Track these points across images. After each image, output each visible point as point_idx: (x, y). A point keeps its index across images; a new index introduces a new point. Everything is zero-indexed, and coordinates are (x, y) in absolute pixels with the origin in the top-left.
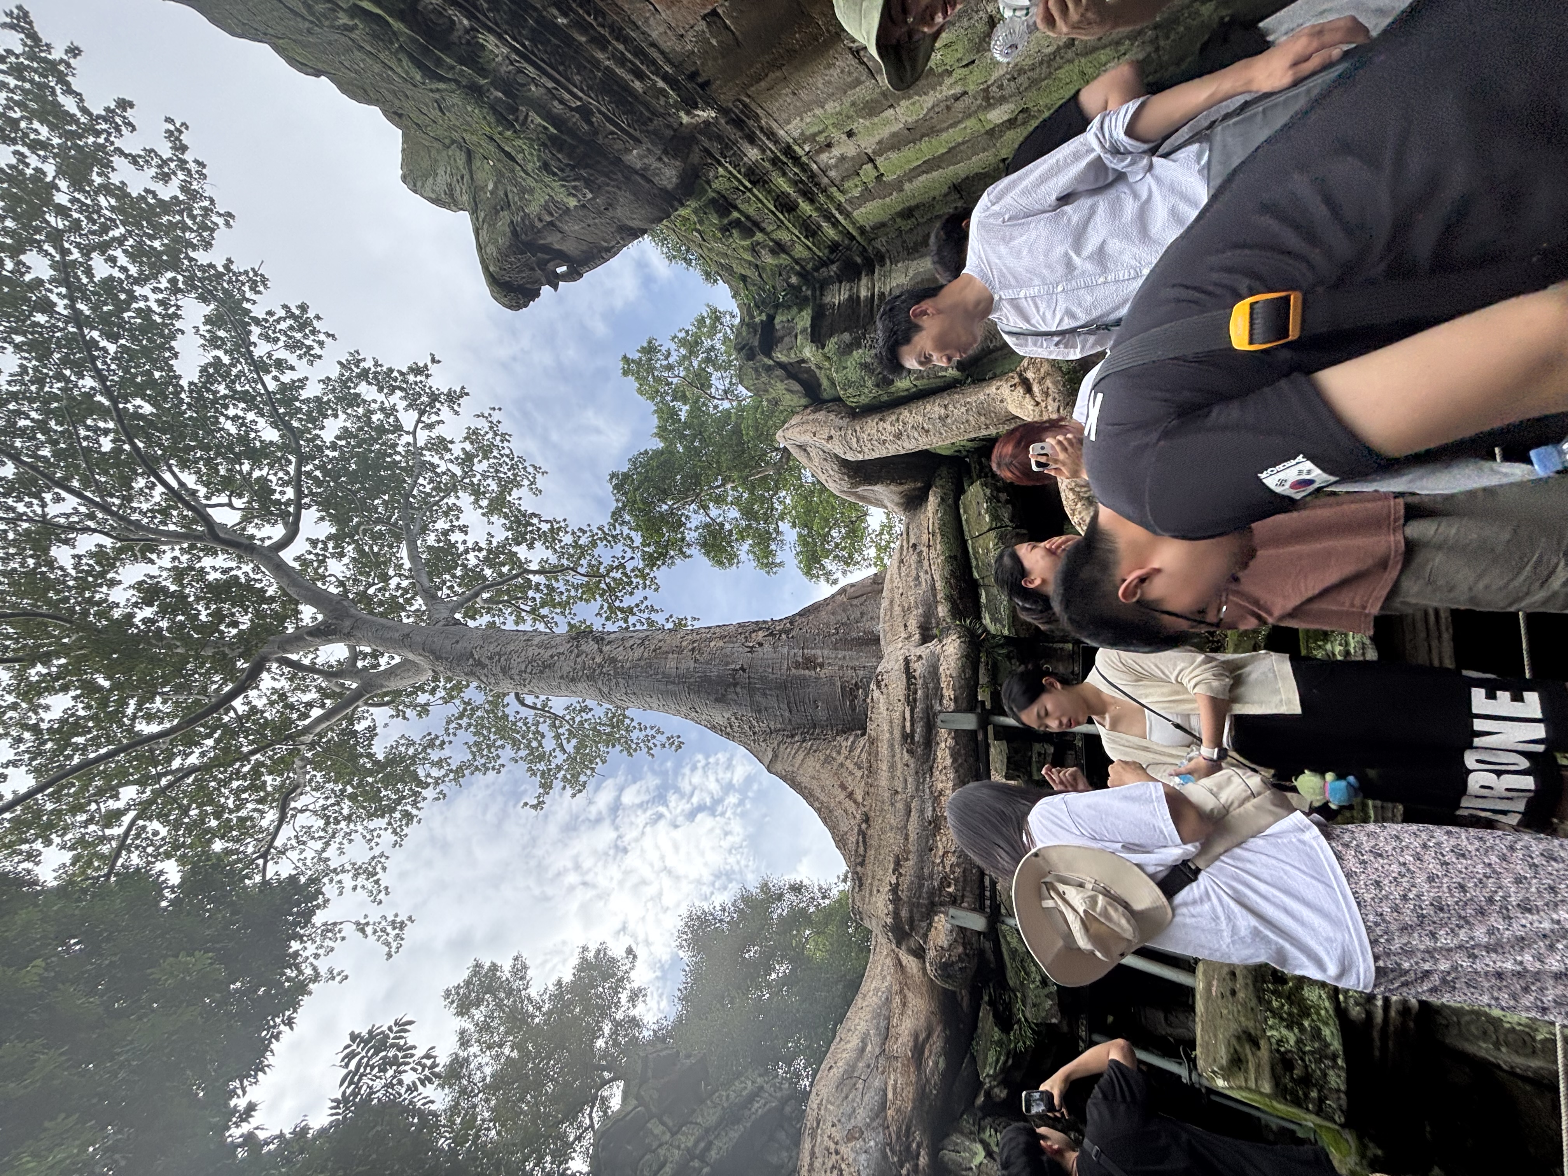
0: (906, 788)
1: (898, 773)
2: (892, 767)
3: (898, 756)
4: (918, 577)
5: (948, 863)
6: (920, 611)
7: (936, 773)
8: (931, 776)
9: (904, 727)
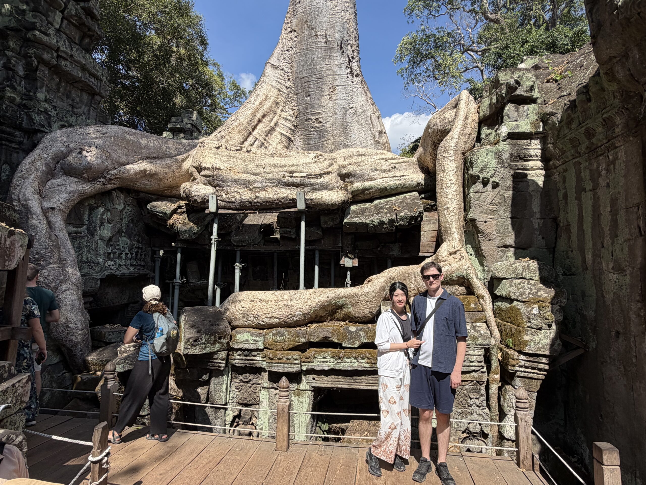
0: (267, 173)
1: (273, 169)
2: (275, 166)
3: (281, 169)
4: (376, 170)
5: (235, 194)
6: (358, 172)
7: (276, 189)
8: (273, 186)
9: (295, 172)
